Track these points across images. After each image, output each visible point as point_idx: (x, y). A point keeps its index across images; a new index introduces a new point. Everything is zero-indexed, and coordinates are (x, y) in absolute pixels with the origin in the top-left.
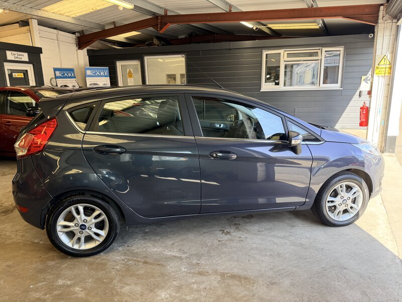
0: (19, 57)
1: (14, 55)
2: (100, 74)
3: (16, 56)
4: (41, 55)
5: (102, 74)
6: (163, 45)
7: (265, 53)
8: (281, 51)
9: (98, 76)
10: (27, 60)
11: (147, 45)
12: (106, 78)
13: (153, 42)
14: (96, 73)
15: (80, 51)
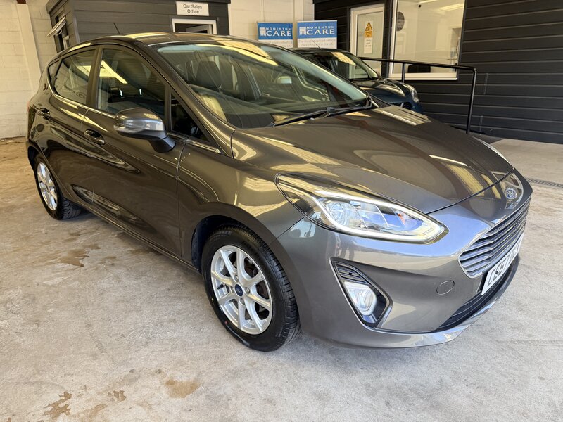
0: (195, 9)
1: (188, 7)
2: (322, 32)
3: (191, 8)
9: (317, 36)
10: (206, 13)
12: (332, 38)
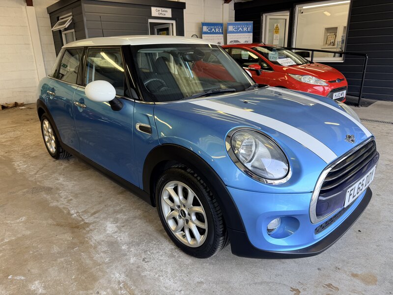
0: (163, 13)
3: (160, 12)
5: (245, 29)
9: (240, 32)
10: (170, 16)
12: (249, 34)
14: (238, 28)
15: (226, 5)
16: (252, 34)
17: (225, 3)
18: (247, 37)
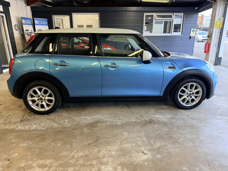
4: (9, 7)
5: (44, 23)
6: (80, 6)
7: (145, 14)
8: (154, 14)
11: (69, 6)
13: (73, 4)
14: (40, 23)
15: (28, 7)
16: (48, 26)
17: (27, 6)
18: (46, 27)
